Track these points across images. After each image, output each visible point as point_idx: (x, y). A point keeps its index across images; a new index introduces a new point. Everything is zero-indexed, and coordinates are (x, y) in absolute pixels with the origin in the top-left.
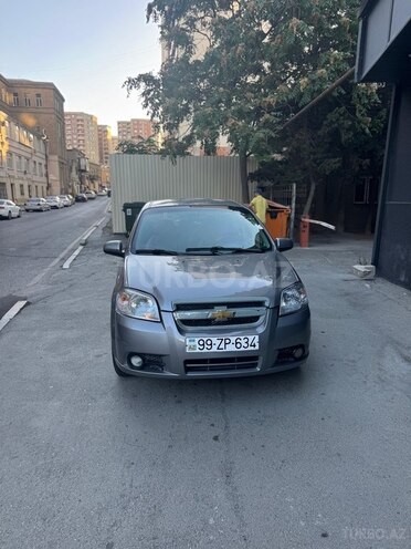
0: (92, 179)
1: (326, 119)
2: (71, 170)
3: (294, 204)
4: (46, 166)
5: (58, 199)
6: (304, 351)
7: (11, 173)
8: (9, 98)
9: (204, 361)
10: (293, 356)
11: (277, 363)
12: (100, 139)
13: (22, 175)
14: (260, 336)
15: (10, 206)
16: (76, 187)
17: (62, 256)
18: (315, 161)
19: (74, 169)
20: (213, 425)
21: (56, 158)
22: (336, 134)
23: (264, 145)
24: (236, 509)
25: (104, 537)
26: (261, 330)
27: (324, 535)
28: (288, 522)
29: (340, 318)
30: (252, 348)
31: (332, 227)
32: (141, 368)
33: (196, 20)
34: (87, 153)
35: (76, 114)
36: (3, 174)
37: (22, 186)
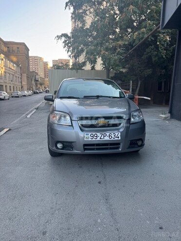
0: (41, 84)
1: (145, 51)
2: (32, 80)
3: (131, 90)
4: (21, 78)
5: (26, 92)
6: (142, 142)
7: (6, 81)
8: (5, 49)
9: (93, 145)
10: (137, 144)
11: (129, 148)
12: (45, 68)
13: (10, 82)
14: (121, 132)
15: (5, 94)
16: (34, 88)
17: (26, 113)
18: (140, 71)
19: (33, 80)
20: (97, 177)
21: (25, 75)
22: (150, 58)
23: (118, 62)
24: (112, 215)
25: (41, 228)
26: (121, 130)
27: (161, 228)
28: (140, 221)
29: (156, 134)
30: (117, 139)
31: (149, 99)
32: (62, 149)
33: (87, 10)
34: (39, 74)
35: (34, 57)
36: (2, 81)
37: (10, 87)
